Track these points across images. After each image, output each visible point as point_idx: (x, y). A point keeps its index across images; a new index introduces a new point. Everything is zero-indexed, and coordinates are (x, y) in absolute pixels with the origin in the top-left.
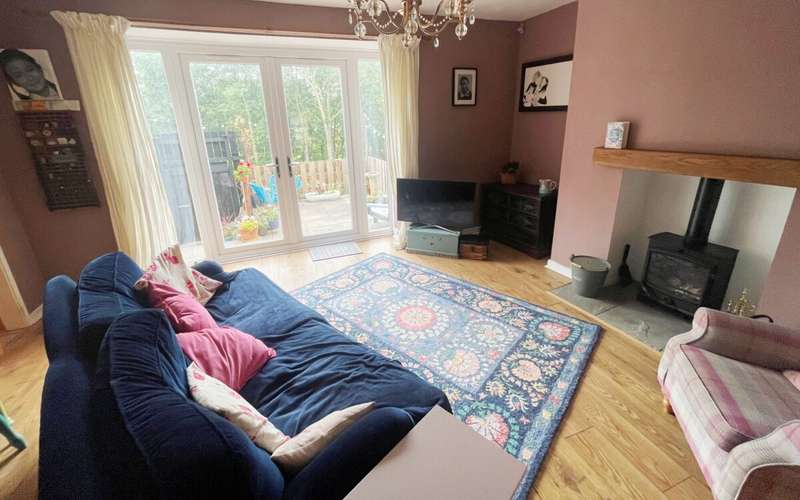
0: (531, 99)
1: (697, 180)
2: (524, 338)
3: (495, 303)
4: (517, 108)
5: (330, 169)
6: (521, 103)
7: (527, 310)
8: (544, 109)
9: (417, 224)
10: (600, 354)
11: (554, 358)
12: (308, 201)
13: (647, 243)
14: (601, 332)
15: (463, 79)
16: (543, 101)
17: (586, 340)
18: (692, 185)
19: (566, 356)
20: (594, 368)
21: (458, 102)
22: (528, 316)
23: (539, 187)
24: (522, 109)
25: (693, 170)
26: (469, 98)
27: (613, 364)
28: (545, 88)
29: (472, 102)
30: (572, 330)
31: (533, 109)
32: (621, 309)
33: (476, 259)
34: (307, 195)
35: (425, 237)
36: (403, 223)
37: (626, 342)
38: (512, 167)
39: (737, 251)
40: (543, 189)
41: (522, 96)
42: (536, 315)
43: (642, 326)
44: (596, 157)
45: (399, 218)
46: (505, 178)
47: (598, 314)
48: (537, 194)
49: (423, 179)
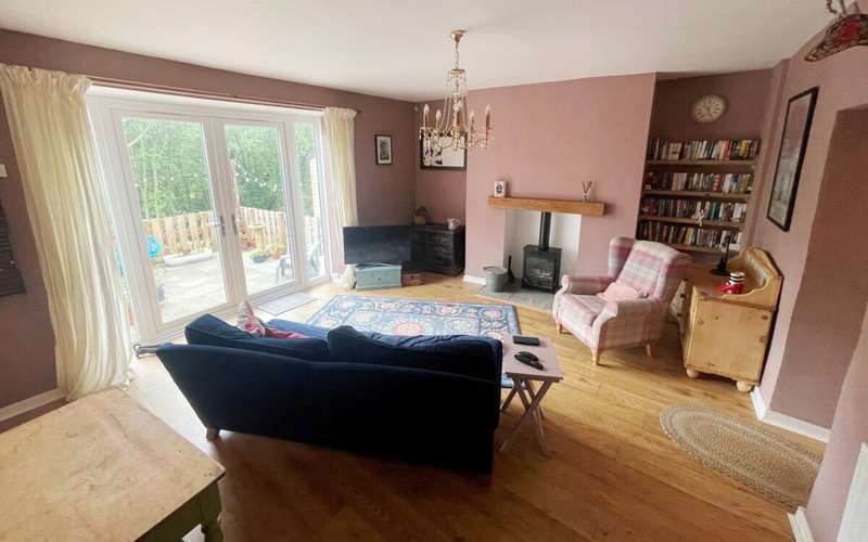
0: (429, 161)
1: (540, 213)
2: (480, 322)
3: (450, 308)
4: (418, 166)
5: (193, 224)
6: (422, 162)
7: (471, 307)
8: (439, 168)
9: (362, 265)
10: (521, 319)
11: (501, 327)
12: (168, 266)
13: (522, 252)
14: (515, 309)
15: (383, 143)
16: (440, 163)
17: (511, 314)
18: (537, 216)
19: (507, 324)
20: (522, 326)
21: (380, 162)
22: (474, 311)
23: (447, 225)
24: (423, 167)
25: (536, 208)
26: (387, 159)
27: (530, 322)
28: (440, 153)
29: (389, 161)
30: (501, 312)
31: (431, 168)
32: (517, 295)
33: (415, 285)
34: (167, 258)
35: (373, 274)
36: (349, 266)
37: (529, 310)
38: (422, 211)
39: (560, 250)
40: (451, 226)
41: (422, 158)
42: (478, 308)
43: (531, 300)
44: (490, 202)
45: (346, 263)
46: (419, 220)
47: (508, 300)
48: (448, 230)
49: (363, 225)
